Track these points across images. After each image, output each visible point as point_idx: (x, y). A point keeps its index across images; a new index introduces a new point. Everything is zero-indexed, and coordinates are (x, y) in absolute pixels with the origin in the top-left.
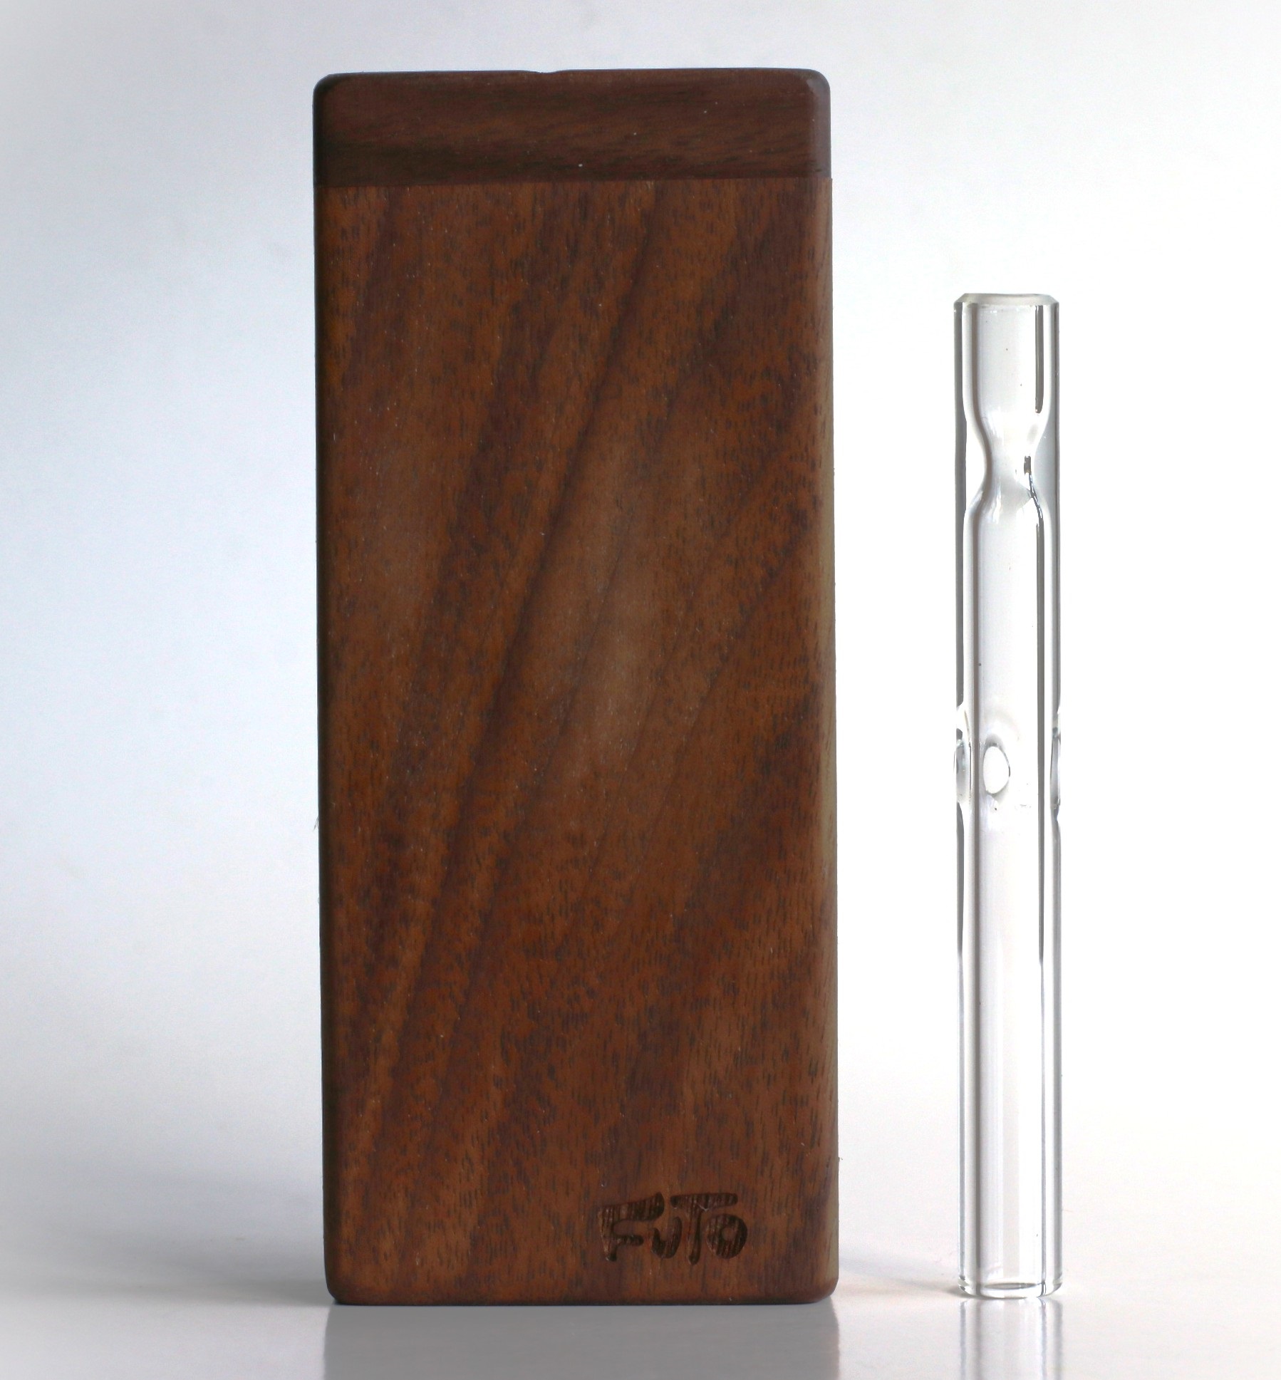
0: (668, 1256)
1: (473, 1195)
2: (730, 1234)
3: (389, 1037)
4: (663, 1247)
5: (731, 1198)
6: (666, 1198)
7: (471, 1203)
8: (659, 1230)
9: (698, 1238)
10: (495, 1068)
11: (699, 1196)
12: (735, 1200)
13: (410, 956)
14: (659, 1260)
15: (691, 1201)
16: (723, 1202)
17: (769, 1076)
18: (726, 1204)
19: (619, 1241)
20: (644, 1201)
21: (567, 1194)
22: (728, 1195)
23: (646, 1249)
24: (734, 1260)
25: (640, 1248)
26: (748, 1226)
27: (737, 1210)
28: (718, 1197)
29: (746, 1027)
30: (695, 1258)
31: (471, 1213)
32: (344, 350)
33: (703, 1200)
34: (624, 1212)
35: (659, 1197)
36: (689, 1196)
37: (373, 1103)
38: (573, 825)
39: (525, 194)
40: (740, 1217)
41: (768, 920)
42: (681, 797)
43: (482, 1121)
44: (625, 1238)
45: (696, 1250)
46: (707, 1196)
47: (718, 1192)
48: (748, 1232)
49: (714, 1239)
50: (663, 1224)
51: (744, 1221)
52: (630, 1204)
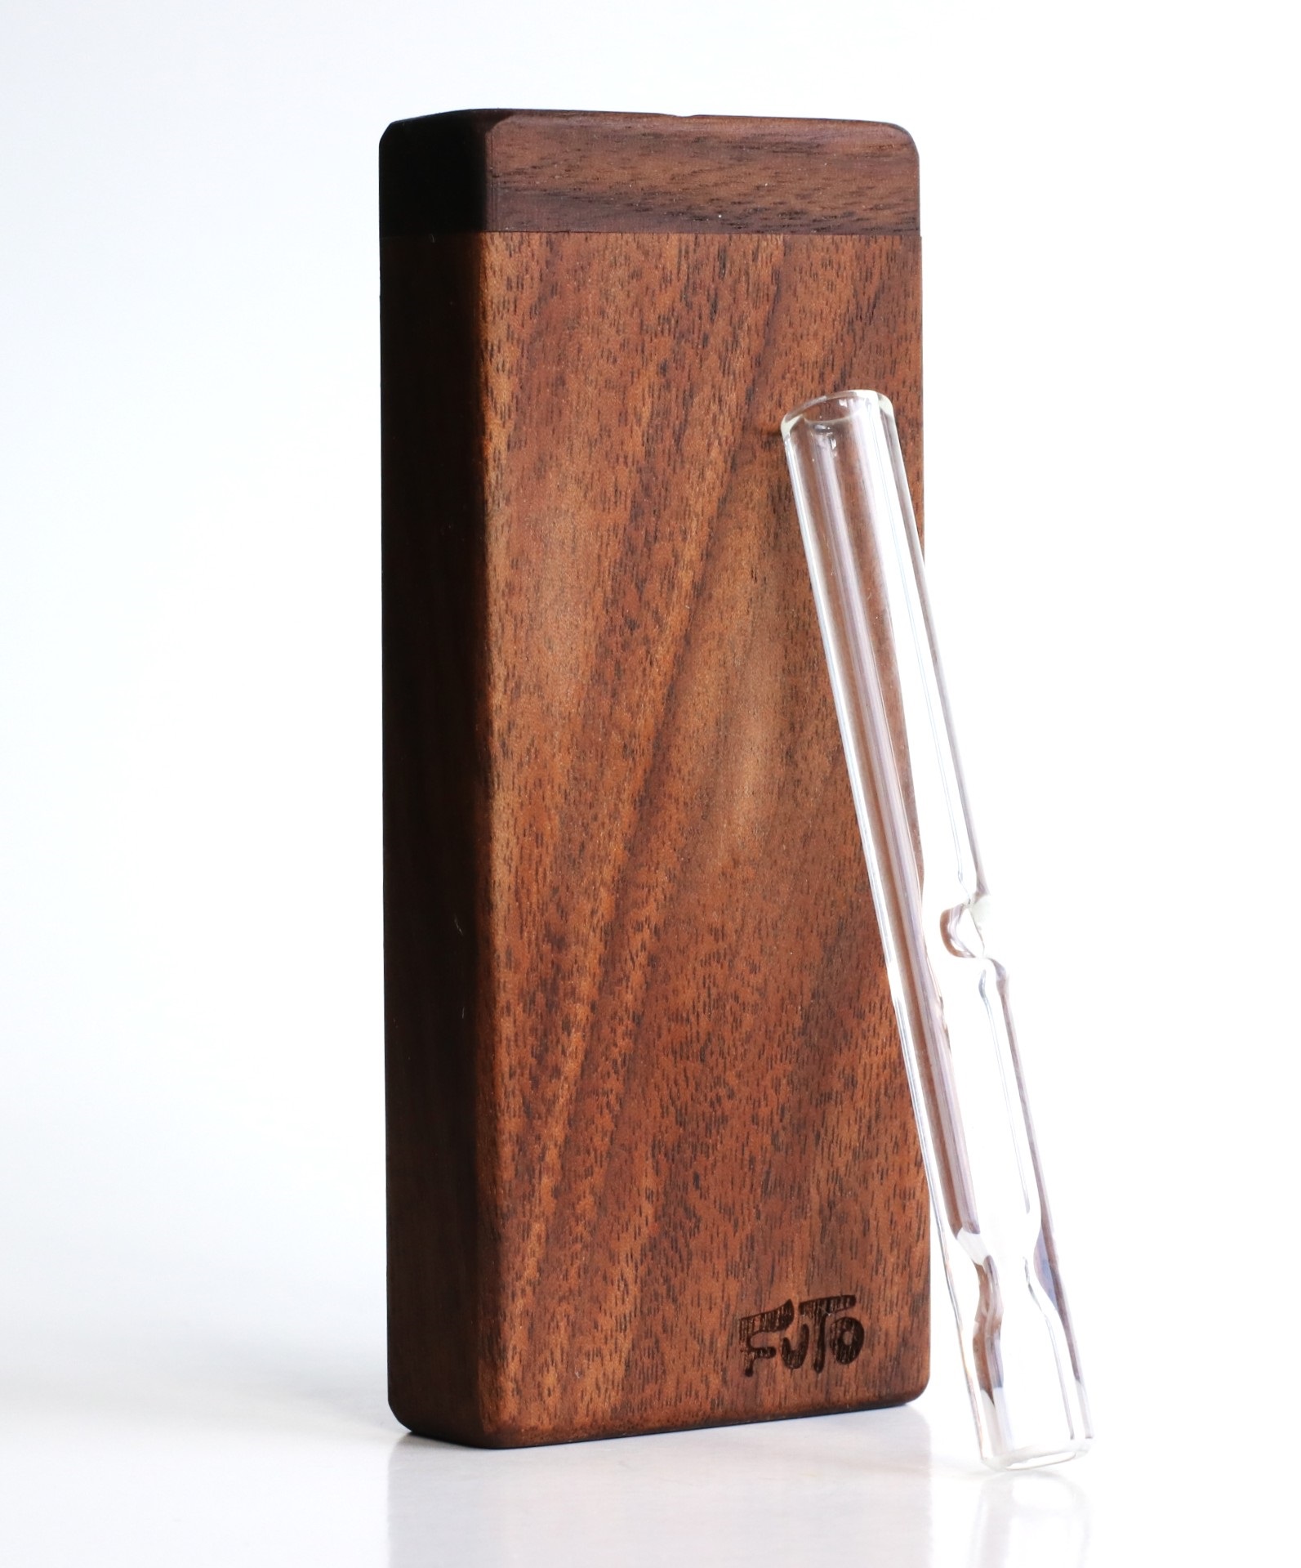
0: (797, 1366)
1: (628, 1319)
2: (848, 1338)
3: (552, 1155)
4: (793, 1358)
5: (848, 1300)
6: (796, 1306)
7: (626, 1327)
8: (790, 1338)
9: (821, 1344)
10: (648, 1182)
11: (822, 1301)
12: (853, 1300)
13: (571, 1067)
14: (789, 1371)
15: (814, 1307)
16: (842, 1306)
17: (883, 1170)
18: (845, 1308)
19: (753, 1354)
20: (775, 1312)
21: (711, 1309)
22: (846, 1297)
23: (778, 1359)
24: (853, 1364)
25: (773, 1360)
26: (865, 1328)
27: (855, 1313)
28: (838, 1299)
29: (863, 1121)
30: (819, 1366)
31: (625, 1337)
32: (509, 410)
33: (825, 1305)
34: (757, 1323)
35: (789, 1305)
36: (813, 1301)
37: (537, 1227)
38: (715, 918)
39: (672, 244)
40: (858, 1319)
41: (881, 1008)
42: (808, 882)
43: (635, 1239)
44: (758, 1350)
45: (819, 1358)
46: (829, 1300)
47: (839, 1295)
48: (865, 1334)
49: (834, 1345)
50: (792, 1332)
51: (862, 1323)
52: (763, 1315)
